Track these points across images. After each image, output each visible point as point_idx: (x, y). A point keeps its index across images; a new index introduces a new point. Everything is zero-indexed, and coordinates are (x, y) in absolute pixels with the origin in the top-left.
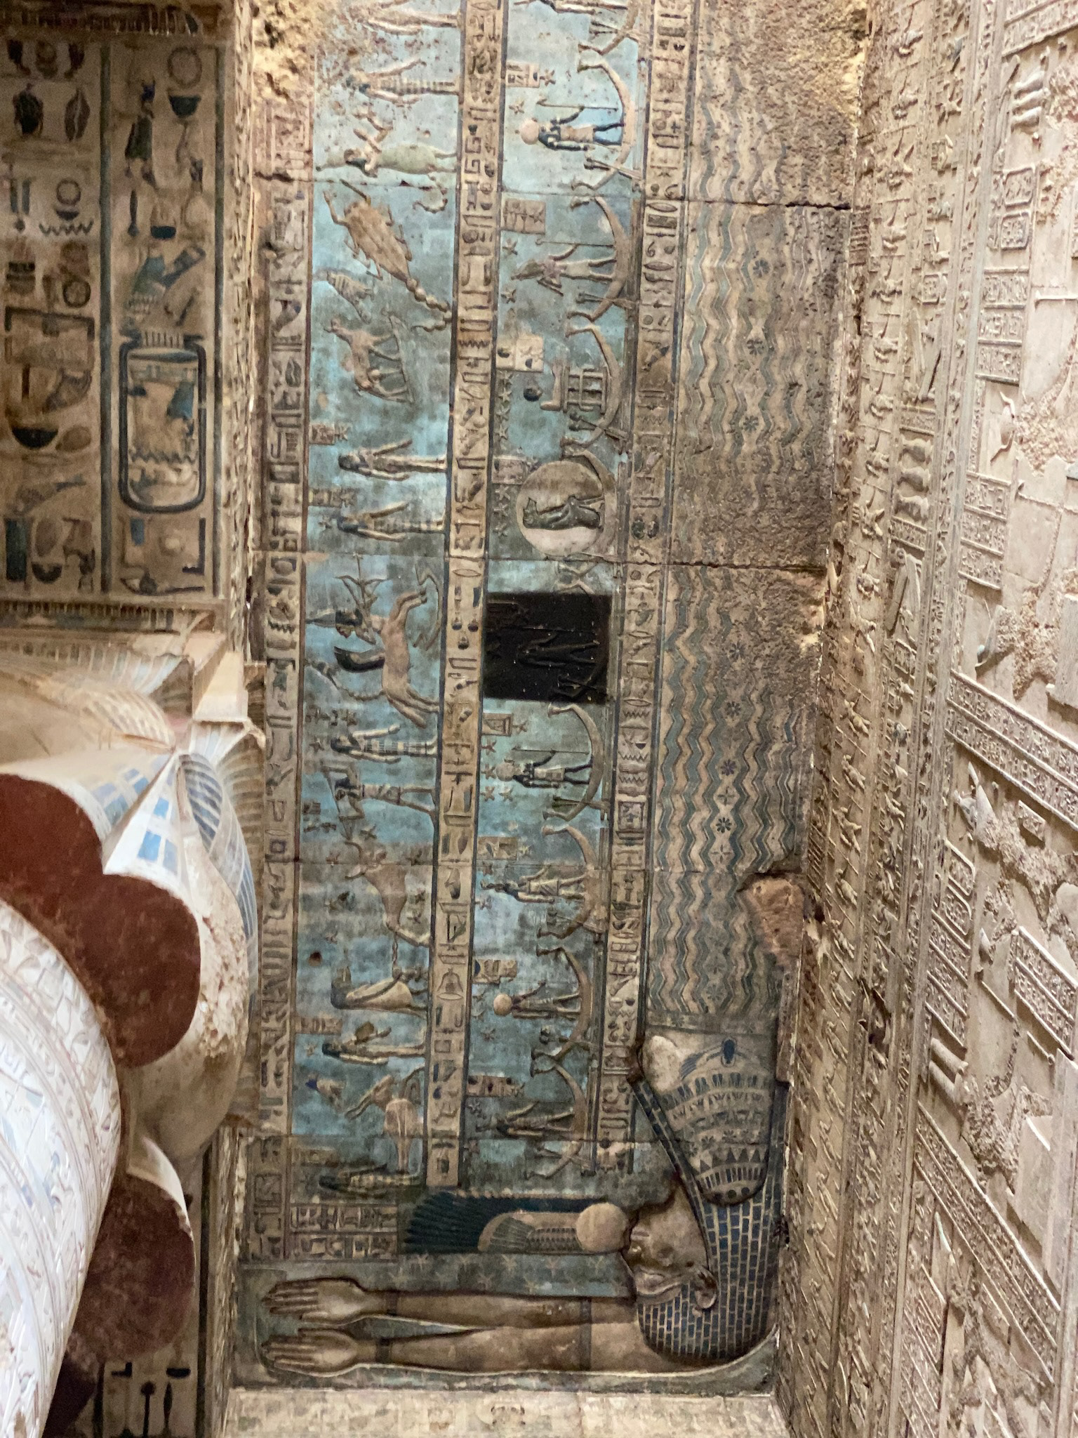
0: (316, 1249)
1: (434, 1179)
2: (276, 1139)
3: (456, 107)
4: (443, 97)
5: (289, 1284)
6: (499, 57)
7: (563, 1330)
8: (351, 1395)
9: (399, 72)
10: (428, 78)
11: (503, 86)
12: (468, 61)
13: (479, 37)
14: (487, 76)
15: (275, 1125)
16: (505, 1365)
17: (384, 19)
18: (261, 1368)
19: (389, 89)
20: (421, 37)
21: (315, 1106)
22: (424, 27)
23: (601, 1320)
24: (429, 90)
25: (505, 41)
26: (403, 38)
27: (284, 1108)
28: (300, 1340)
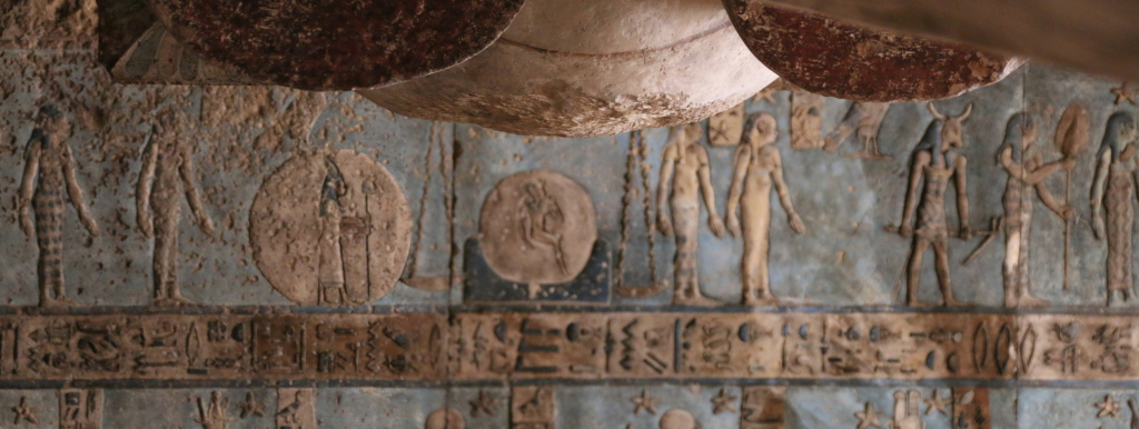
3: (17, 302)
4: (34, 278)
6: (108, 376)
9: (71, 198)
10: (64, 253)
11: (58, 385)
12: (98, 321)
13: (140, 339)
14: (74, 356)
17: (158, 171)
19: (40, 181)
20: (133, 236)
22: (151, 241)
24: (43, 252)
25: (134, 384)
26: (130, 205)
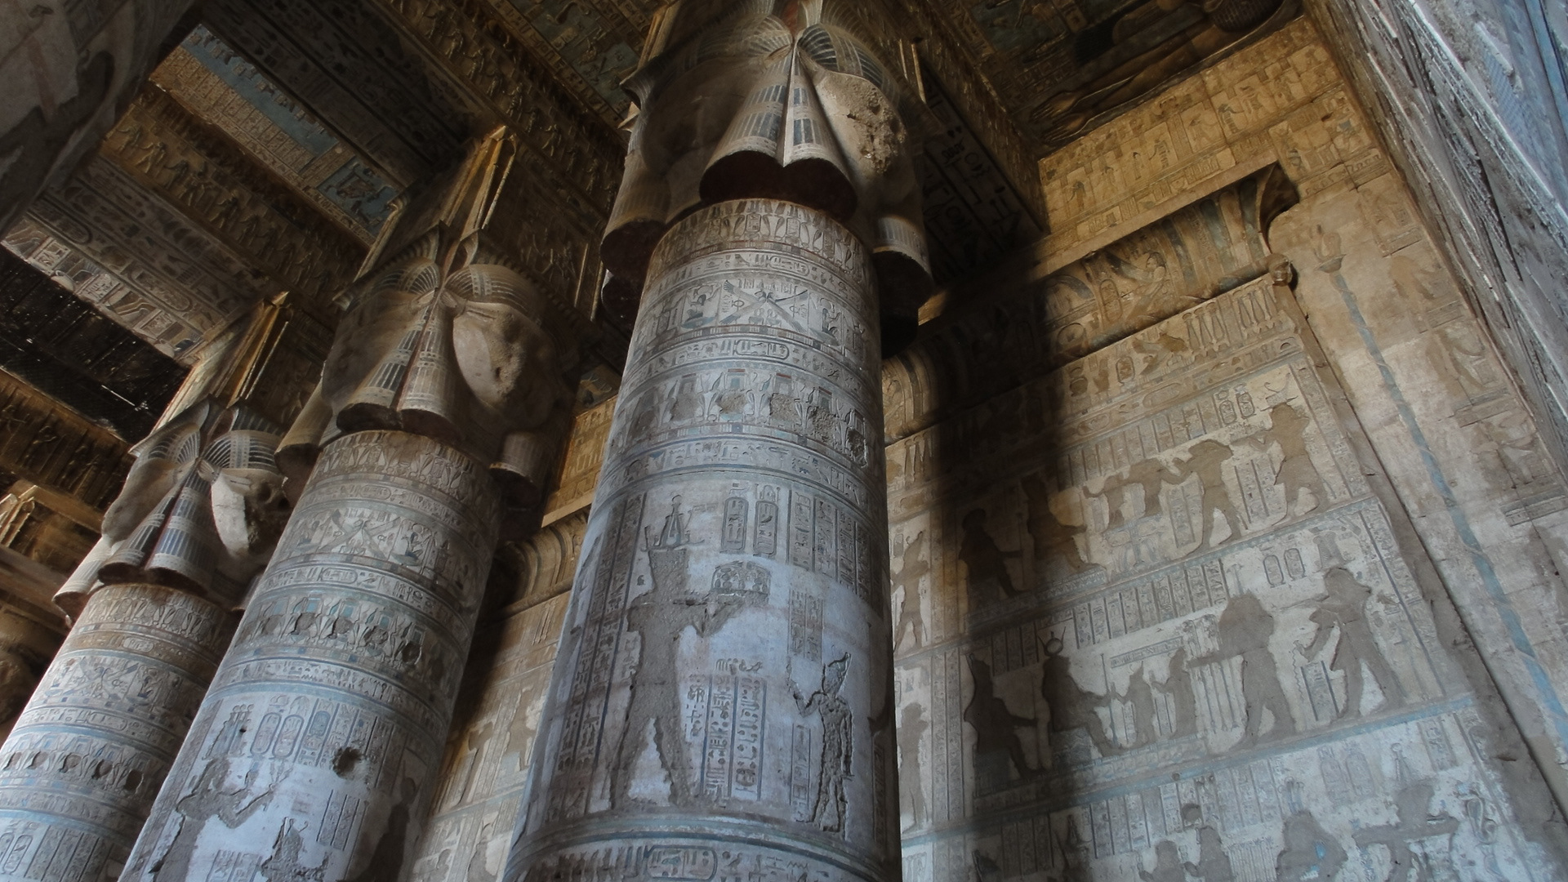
0: (1039, 89)
1: (1075, 28)
2: (991, 58)
5: (1037, 109)
7: (1177, 52)
8: (1092, 135)
15: (987, 52)
16: (1156, 82)
18: (1046, 147)
21: (1000, 33)
23: (1194, 37)
27: (986, 43)
28: (1056, 127)
